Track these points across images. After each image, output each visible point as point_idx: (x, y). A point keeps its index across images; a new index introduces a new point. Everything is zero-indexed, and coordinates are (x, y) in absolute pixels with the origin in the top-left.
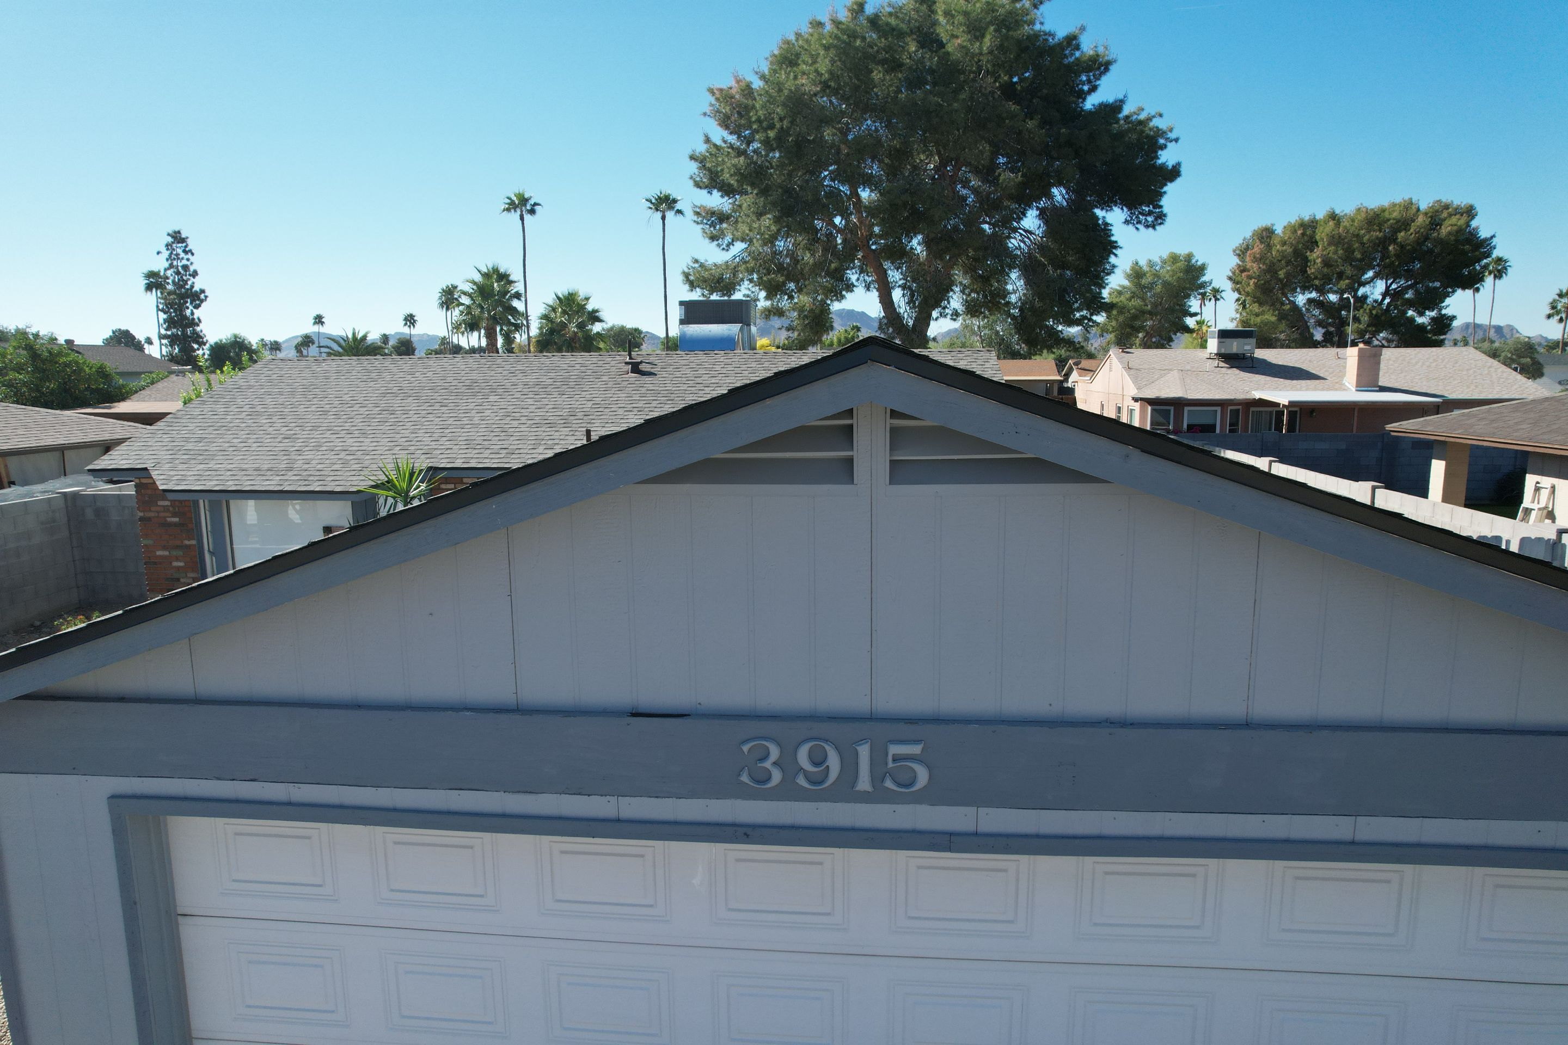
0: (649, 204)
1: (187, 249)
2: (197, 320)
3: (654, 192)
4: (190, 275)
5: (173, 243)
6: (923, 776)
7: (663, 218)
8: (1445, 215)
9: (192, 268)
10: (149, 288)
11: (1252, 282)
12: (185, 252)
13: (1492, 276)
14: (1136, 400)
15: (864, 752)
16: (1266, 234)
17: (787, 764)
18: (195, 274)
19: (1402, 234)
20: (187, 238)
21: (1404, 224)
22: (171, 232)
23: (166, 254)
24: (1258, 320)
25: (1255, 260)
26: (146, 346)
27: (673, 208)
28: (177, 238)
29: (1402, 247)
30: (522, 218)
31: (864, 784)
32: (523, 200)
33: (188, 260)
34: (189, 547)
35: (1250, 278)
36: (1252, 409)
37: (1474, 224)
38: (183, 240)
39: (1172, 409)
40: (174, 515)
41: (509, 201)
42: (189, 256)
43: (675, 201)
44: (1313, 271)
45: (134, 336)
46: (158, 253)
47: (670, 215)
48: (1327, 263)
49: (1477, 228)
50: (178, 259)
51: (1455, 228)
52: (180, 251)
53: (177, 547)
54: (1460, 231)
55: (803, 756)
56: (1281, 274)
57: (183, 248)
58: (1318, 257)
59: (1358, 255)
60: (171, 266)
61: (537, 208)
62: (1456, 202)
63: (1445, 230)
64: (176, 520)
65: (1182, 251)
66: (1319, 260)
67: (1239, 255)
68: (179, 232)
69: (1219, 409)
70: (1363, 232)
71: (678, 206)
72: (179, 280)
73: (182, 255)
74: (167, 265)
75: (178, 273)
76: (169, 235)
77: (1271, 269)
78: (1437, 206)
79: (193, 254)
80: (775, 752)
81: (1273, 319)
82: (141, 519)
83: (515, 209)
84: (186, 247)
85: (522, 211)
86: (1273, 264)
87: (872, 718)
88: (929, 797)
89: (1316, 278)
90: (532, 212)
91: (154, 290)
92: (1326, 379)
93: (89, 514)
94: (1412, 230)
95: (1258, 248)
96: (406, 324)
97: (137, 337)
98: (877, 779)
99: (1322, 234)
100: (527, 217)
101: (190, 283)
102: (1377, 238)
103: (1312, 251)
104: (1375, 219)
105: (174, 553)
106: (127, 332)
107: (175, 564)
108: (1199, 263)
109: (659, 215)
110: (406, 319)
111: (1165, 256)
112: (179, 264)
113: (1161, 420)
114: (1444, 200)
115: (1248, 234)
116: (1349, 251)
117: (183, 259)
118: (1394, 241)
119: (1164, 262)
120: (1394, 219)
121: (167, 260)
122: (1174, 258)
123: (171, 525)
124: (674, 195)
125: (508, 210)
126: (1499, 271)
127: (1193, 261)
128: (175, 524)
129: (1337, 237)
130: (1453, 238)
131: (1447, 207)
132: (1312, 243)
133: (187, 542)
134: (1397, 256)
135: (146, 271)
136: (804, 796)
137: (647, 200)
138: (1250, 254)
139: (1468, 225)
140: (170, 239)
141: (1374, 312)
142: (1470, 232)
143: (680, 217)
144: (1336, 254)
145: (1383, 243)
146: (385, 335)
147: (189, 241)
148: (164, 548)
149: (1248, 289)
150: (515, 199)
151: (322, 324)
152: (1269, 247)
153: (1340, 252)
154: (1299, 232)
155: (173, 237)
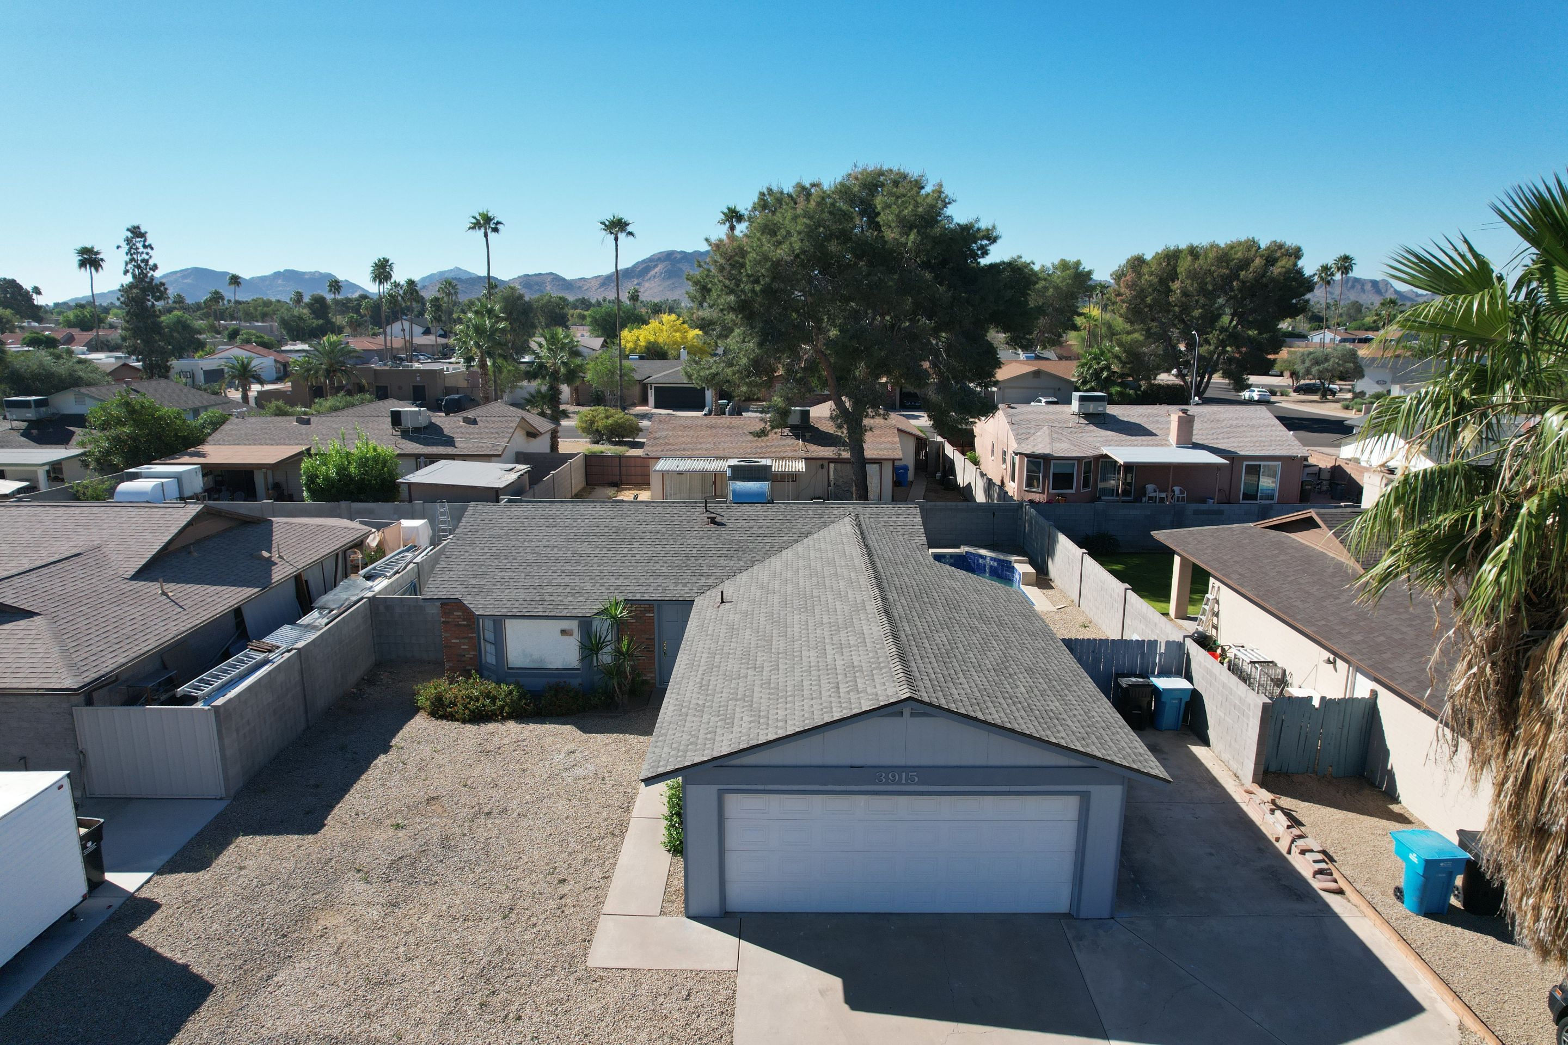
0: (603, 227)
1: (147, 244)
2: (158, 313)
3: (608, 216)
4: (150, 269)
5: (132, 238)
6: (917, 779)
7: (616, 239)
8: (1278, 254)
9: (151, 263)
10: (83, 264)
11: (1124, 305)
12: (145, 247)
13: (1340, 272)
14: (1016, 454)
15: (904, 774)
16: (1137, 263)
17: (887, 778)
18: (155, 268)
19: (1244, 273)
20: (146, 233)
21: (1245, 264)
22: (130, 227)
23: (125, 248)
24: (1129, 338)
25: (1128, 286)
26: (35, 296)
27: (625, 230)
28: (136, 232)
29: (1243, 282)
30: (486, 235)
31: (904, 781)
32: (488, 219)
33: (147, 254)
34: (472, 638)
35: (1123, 301)
36: (1101, 460)
37: (1300, 263)
38: (142, 235)
39: (1042, 461)
40: (464, 620)
41: (474, 221)
42: (149, 250)
43: (627, 224)
44: (1174, 299)
45: (21, 287)
46: (118, 247)
47: (622, 236)
48: (1185, 293)
49: (1302, 267)
50: (138, 253)
51: (1284, 270)
52: (140, 245)
53: (464, 638)
54: (1288, 271)
55: (890, 776)
56: (1149, 300)
57: (142, 243)
58: (1177, 289)
59: (1210, 287)
60: (132, 260)
61: (500, 226)
62: (1288, 243)
63: (1276, 270)
64: (465, 623)
65: (1072, 259)
66: (1178, 291)
67: (1115, 279)
68: (138, 228)
69: (1076, 462)
70: (1213, 268)
71: (629, 229)
72: (139, 274)
73: (141, 249)
74: (128, 258)
75: (139, 267)
76: (128, 230)
77: (1141, 295)
78: (1274, 248)
79: (152, 249)
80: (884, 775)
81: (1141, 338)
82: (443, 622)
83: (479, 228)
84: (145, 241)
85: (486, 229)
86: (1142, 290)
87: (905, 767)
88: (917, 784)
89: (1176, 305)
90: (496, 230)
91: (88, 266)
92: (1156, 435)
93: (382, 609)
94: (1251, 270)
95: (1130, 277)
96: (331, 290)
97: (24, 287)
98: (906, 780)
99: (1184, 266)
100: (491, 235)
101: (149, 275)
102: (1224, 273)
103: (1173, 281)
104: (1224, 256)
105: (463, 641)
106: (13, 281)
107: (463, 647)
108: (1086, 270)
109: (613, 236)
110: (330, 286)
111: (1056, 262)
112: (139, 258)
113: (1034, 468)
114: (1278, 241)
115: (1123, 261)
116: (1202, 285)
117: (142, 253)
118: (1237, 277)
119: (1055, 267)
120: (1238, 259)
121: (127, 254)
122: (1064, 265)
123: (461, 625)
124: (626, 218)
125: (473, 228)
126: (1346, 268)
127: (1081, 268)
128: (464, 625)
129: (1192, 272)
130: (1282, 278)
131: (1281, 246)
132: (1173, 276)
133: (471, 635)
134: (1240, 290)
135: (79, 246)
136: (889, 784)
137: (601, 223)
138: (1124, 281)
139: (1295, 265)
140: (129, 234)
141: (1221, 337)
142: (1297, 270)
143: (630, 237)
144: (1192, 287)
145: (1228, 280)
146: (298, 292)
147: (148, 236)
148: (457, 638)
149: (1122, 311)
150: (478, 217)
151: (238, 285)
152: (1140, 275)
153: (1195, 285)
154: (1164, 264)
155: (132, 232)
